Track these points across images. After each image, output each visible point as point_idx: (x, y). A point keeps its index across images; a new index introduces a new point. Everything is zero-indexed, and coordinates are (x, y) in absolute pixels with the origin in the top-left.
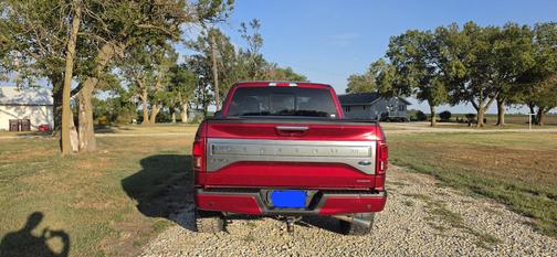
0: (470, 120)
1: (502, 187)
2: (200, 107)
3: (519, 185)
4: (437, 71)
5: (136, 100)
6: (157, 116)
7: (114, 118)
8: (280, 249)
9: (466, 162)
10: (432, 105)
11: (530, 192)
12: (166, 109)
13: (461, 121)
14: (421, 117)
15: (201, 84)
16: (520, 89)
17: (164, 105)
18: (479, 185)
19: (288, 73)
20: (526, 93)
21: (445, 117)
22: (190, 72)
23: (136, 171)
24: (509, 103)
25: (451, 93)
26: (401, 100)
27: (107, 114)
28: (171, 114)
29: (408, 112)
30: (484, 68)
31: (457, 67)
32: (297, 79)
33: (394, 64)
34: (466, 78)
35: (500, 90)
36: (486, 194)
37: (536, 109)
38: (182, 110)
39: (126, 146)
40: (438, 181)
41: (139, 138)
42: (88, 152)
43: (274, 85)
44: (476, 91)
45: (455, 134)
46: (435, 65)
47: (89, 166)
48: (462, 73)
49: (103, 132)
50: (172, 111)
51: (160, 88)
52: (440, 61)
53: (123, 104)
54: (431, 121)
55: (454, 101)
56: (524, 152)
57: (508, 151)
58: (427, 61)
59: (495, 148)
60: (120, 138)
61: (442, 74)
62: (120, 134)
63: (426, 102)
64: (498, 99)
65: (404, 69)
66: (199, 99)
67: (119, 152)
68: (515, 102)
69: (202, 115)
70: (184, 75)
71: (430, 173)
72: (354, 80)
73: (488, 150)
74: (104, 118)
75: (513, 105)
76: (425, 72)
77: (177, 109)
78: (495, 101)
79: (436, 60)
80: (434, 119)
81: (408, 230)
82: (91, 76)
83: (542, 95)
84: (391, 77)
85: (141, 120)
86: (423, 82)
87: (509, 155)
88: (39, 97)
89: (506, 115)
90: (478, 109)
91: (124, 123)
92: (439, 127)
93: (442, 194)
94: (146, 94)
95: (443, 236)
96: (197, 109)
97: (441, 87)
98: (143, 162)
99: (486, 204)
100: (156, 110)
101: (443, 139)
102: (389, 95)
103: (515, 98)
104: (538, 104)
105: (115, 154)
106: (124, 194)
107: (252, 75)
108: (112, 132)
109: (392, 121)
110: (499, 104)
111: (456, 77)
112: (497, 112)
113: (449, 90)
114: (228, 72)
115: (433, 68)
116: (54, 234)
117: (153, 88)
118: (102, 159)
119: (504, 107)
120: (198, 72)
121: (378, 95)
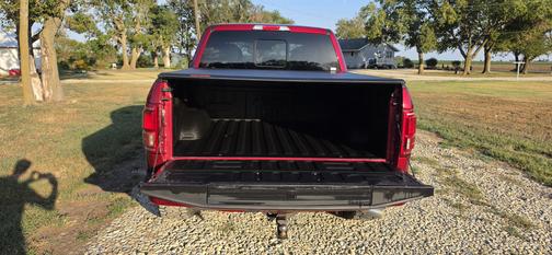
0: (456, 67)
1: (511, 148)
2: (184, 51)
3: (528, 143)
4: (427, 17)
5: (115, 44)
6: (139, 60)
7: (92, 62)
8: (266, 244)
9: (464, 116)
10: (420, 52)
11: (543, 153)
12: (148, 54)
13: (447, 69)
14: (408, 64)
15: (183, 27)
16: (508, 37)
17: (145, 48)
18: (486, 145)
19: (275, 17)
20: (514, 41)
21: (432, 64)
22: (172, 13)
23: (103, 126)
24: (496, 50)
25: (440, 39)
26: (389, 46)
27: (84, 58)
28: (154, 59)
29: (395, 59)
30: (474, 14)
31: (448, 13)
32: (284, 22)
33: (385, 8)
34: (455, 25)
35: (488, 37)
36: (496, 157)
37: (521, 57)
38: (164, 54)
39: (99, 94)
40: (441, 140)
41: (115, 85)
42: (55, 103)
43: (260, 28)
44: (464, 38)
45: (444, 82)
46: (425, 10)
47: (51, 119)
48: (452, 19)
49: (79, 78)
50: (154, 55)
51: (140, 31)
52: (431, 7)
53: (101, 47)
54: (418, 68)
55: (442, 48)
56: (520, 104)
57: (503, 102)
58: (417, 6)
59: (489, 98)
60: (95, 84)
61: (432, 19)
62: (97, 80)
63: (414, 48)
64: (485, 46)
65: (395, 14)
66: (182, 44)
67: (90, 102)
68: (501, 50)
69: (185, 60)
70: (165, 17)
71: (429, 129)
72: (342, 25)
73: (483, 101)
74: (82, 62)
75: (499, 53)
76: (415, 17)
77: (159, 53)
78: (483, 49)
79: (427, 5)
80: (422, 66)
81: (421, 211)
82: (52, 15)
83: (528, 43)
84: (382, 22)
85: (121, 64)
86: (413, 28)
87: (507, 108)
88: (7, 39)
89: (492, 63)
90: (465, 57)
91: (103, 67)
92: (426, 74)
93: (449, 157)
94: (124, 37)
95: (465, 219)
96: (180, 54)
97: (431, 33)
98: (114, 115)
99: (500, 170)
100: (136, 55)
101: (434, 88)
102: (378, 41)
103: (503, 46)
104: (523, 52)
105: (84, 104)
106: (82, 158)
107: (237, 18)
108: (88, 77)
109: (380, 68)
110: (487, 51)
111: (446, 23)
112: (483, 59)
113: (438, 36)
114: (211, 14)
115: (424, 13)
116: (42, 176)
117: (133, 30)
118: (68, 111)
119: (491, 54)
120: (180, 14)
121: (366, 41)
